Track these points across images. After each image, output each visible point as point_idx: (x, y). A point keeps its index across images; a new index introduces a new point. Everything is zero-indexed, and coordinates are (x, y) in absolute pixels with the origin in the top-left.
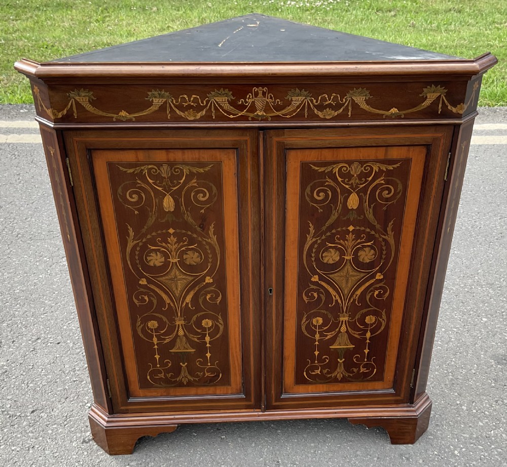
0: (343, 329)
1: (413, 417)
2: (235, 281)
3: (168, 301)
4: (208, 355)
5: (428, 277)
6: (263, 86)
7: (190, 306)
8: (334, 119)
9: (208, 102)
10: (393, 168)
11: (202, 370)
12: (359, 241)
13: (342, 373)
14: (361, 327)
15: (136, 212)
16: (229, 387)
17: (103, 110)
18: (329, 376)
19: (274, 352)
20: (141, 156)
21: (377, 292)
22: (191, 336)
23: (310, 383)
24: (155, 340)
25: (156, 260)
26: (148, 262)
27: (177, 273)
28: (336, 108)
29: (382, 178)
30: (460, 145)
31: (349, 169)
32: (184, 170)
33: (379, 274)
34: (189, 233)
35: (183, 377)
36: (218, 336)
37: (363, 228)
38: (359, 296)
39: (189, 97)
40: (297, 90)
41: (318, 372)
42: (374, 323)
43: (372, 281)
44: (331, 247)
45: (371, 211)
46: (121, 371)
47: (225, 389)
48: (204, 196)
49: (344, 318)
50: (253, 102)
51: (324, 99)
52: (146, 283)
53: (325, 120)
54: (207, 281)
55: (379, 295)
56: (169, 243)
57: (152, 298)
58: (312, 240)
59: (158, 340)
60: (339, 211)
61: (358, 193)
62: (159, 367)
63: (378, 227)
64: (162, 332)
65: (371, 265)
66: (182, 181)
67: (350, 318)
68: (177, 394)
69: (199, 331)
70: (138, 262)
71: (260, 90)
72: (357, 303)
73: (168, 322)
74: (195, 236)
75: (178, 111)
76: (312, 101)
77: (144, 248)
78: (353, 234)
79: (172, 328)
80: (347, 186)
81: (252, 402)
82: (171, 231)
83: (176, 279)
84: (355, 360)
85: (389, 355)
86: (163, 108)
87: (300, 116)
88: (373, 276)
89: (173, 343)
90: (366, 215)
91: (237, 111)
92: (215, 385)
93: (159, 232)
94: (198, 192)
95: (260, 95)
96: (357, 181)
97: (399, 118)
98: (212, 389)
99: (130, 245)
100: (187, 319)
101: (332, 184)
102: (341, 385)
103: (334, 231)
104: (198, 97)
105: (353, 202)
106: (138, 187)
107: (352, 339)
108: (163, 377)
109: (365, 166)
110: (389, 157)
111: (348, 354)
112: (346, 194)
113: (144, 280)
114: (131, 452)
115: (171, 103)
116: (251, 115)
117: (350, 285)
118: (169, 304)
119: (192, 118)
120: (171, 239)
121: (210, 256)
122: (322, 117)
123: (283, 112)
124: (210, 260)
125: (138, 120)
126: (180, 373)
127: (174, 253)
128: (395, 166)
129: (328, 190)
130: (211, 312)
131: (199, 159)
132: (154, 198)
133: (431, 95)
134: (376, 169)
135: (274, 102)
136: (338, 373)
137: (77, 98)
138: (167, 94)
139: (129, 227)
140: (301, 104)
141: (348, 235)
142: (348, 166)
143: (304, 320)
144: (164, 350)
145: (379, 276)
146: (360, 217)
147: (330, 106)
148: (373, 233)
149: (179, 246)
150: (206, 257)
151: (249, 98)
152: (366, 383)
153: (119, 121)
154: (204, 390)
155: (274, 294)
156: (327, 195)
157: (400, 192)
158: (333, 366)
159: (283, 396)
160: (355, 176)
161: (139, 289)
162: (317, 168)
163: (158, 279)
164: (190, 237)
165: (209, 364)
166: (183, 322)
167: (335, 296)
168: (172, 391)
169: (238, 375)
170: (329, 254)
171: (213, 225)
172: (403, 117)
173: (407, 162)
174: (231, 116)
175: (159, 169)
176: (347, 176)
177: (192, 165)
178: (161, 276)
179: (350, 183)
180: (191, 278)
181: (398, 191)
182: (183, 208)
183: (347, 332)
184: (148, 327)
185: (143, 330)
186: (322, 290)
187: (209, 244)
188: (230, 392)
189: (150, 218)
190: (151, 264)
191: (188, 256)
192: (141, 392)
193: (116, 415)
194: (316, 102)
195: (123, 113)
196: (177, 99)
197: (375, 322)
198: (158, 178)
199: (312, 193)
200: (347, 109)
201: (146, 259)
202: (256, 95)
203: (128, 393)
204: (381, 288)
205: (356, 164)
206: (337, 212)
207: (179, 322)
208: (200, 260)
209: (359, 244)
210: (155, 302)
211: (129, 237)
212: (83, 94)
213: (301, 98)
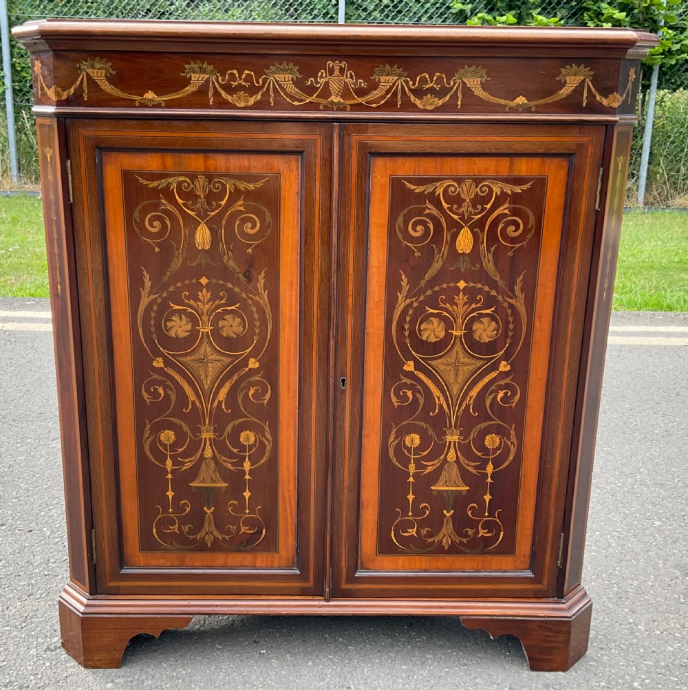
0: (452, 456)
1: (564, 619)
2: (292, 365)
3: (192, 397)
4: (247, 494)
5: (577, 368)
6: (340, 57)
7: (223, 407)
8: (436, 110)
9: (265, 81)
10: (522, 190)
11: (235, 521)
12: (473, 306)
13: (450, 537)
14: (480, 454)
15: (157, 249)
16: (277, 555)
17: (122, 90)
18: (430, 540)
19: (346, 491)
20: (170, 160)
21: (501, 394)
22: (222, 459)
23: (402, 553)
24: (169, 464)
25: (179, 327)
26: (167, 331)
27: (209, 349)
28: (440, 94)
29: (506, 206)
30: (616, 160)
31: (458, 190)
32: (228, 186)
33: (503, 363)
34: (230, 285)
35: (206, 533)
36: (262, 461)
37: (479, 286)
38: (475, 399)
39: (240, 73)
40: (388, 67)
41: (413, 532)
42: (498, 448)
43: (493, 375)
44: (432, 315)
45: (490, 256)
46: (114, 517)
47: (270, 559)
48: (253, 227)
49: (452, 438)
50: (327, 83)
51: (423, 81)
52: (162, 366)
53: (425, 111)
54: (251, 365)
55: (504, 399)
56: (200, 301)
57: (169, 392)
58: (404, 301)
59: (173, 466)
60: (445, 256)
61: (471, 228)
62: (173, 513)
63: (501, 283)
64: (180, 450)
65: (491, 347)
66: (223, 203)
67: (462, 438)
68: (196, 564)
69: (235, 451)
70: (153, 329)
71: (337, 65)
72: (471, 410)
73: (190, 434)
74: (237, 290)
75: (223, 94)
76: (406, 82)
77: (164, 306)
78: (465, 295)
79: (196, 445)
80: (456, 217)
81: (311, 584)
82: (204, 281)
83: (205, 361)
84: (469, 513)
85: (522, 508)
86: (203, 91)
87: (390, 106)
88: (495, 366)
89: (194, 472)
90: (484, 264)
91: (303, 96)
92: (254, 550)
93: (187, 282)
94: (244, 221)
95: (337, 72)
96: (470, 209)
97: (528, 110)
98: (248, 558)
99: (145, 301)
100: (219, 430)
101: (435, 212)
102: (449, 558)
103: (436, 288)
104: (252, 73)
105: (465, 241)
106: (163, 209)
107: (464, 473)
108: (176, 531)
109: (480, 185)
110: (516, 174)
111: (459, 501)
112: (455, 230)
113: (160, 359)
114: (117, 664)
115: (216, 83)
116: (324, 102)
117: (460, 379)
118: (193, 402)
119: (242, 105)
120: (205, 295)
121: (257, 324)
122: (421, 107)
123: (369, 97)
124: (257, 331)
125: (170, 105)
126: (202, 525)
127: (205, 318)
128: (524, 187)
129: (429, 221)
130: (255, 420)
131: (249, 168)
132: (182, 227)
133: (572, 80)
134: (497, 190)
135: (355, 84)
136: (444, 536)
137: (90, 71)
138: (211, 68)
139: (145, 273)
140: (391, 87)
141: (458, 295)
142: (457, 186)
143: (392, 437)
144: (182, 481)
145: (504, 367)
146: (474, 266)
147: (432, 91)
148: (494, 293)
149: (213, 307)
150: (252, 326)
151: (321, 77)
152: (488, 557)
153: (143, 106)
154: (236, 558)
155: (348, 388)
156: (427, 230)
157: (532, 228)
158: (435, 523)
159: (358, 574)
160: (468, 200)
161: (152, 375)
162: (413, 187)
163: (181, 359)
164: (230, 291)
165: (247, 511)
166: (211, 435)
167: (439, 398)
168: (189, 557)
169: (290, 532)
170: (430, 326)
171: (263, 274)
172: (533, 109)
173: (541, 182)
174: (296, 103)
175: (193, 183)
176: (456, 200)
177: (239, 177)
178: (185, 355)
179: (460, 211)
180: (228, 360)
181: (530, 227)
182: (223, 245)
183: (458, 461)
184: (160, 441)
185: (153, 447)
186: (419, 387)
187: (257, 304)
188: (276, 564)
189: (175, 259)
190: (172, 334)
191: (225, 323)
192: (141, 557)
193: (100, 597)
194: (414, 84)
195: (150, 95)
196: (223, 75)
197: (500, 445)
198: (190, 196)
199: (406, 224)
200: (455, 96)
201: (166, 326)
202: (331, 72)
203: (122, 560)
204: (507, 386)
205: (468, 182)
206: (442, 257)
207: (207, 434)
208: (242, 329)
209: (473, 310)
210: (173, 397)
211: (143, 289)
212: (98, 66)
213: (392, 79)
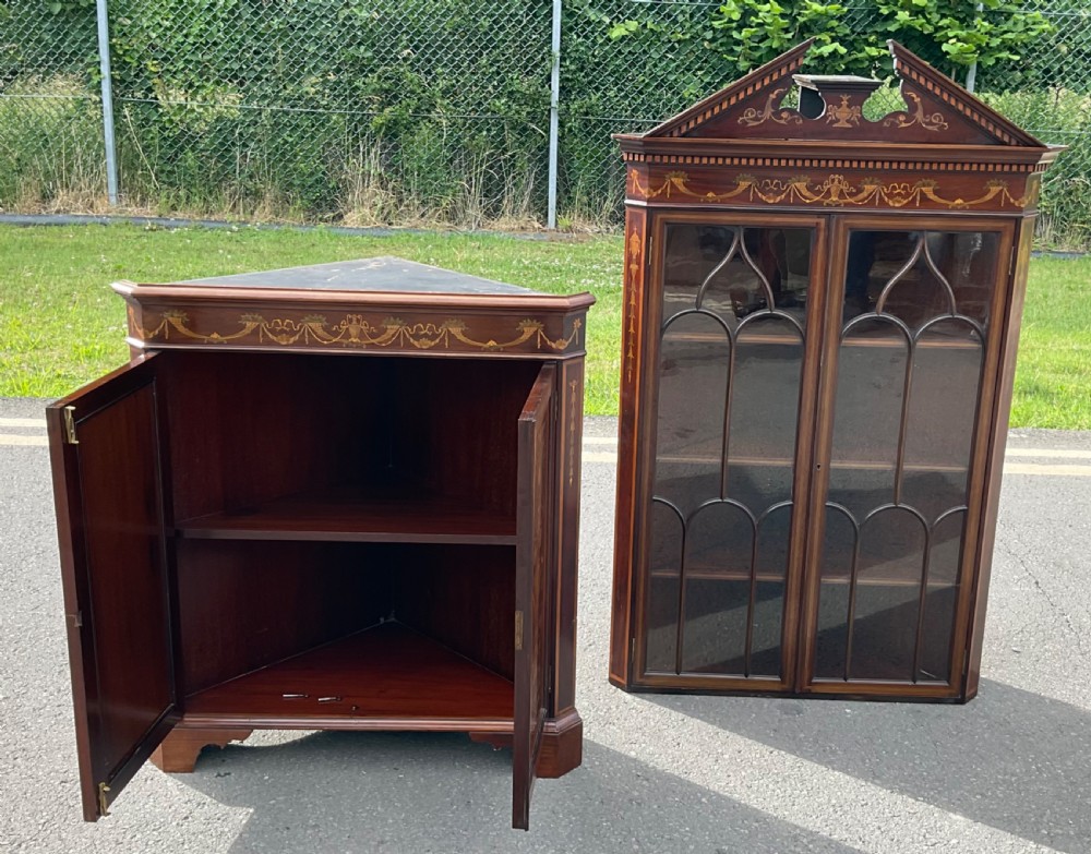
6: (357, 313)
8: (430, 349)
9: (301, 327)
17: (194, 332)
28: (432, 338)
39: (283, 322)
40: (392, 319)
50: (347, 329)
51: (419, 329)
53: (422, 349)
71: (354, 317)
75: (270, 335)
76: (407, 330)
86: (255, 332)
87: (395, 345)
91: (330, 338)
95: (354, 322)
97: (497, 350)
104: (292, 322)
114: (191, 770)
115: (264, 328)
116: (345, 341)
119: (285, 343)
122: (418, 347)
123: (378, 340)
125: (230, 343)
133: (528, 330)
135: (369, 330)
137: (170, 319)
138: (260, 318)
140: (396, 333)
147: (425, 335)
151: (343, 325)
153: (209, 343)
172: (502, 350)
174: (325, 343)
194: (412, 331)
195: (215, 336)
196: (270, 323)
200: (443, 340)
202: (351, 321)
212: (176, 315)
213: (396, 327)
